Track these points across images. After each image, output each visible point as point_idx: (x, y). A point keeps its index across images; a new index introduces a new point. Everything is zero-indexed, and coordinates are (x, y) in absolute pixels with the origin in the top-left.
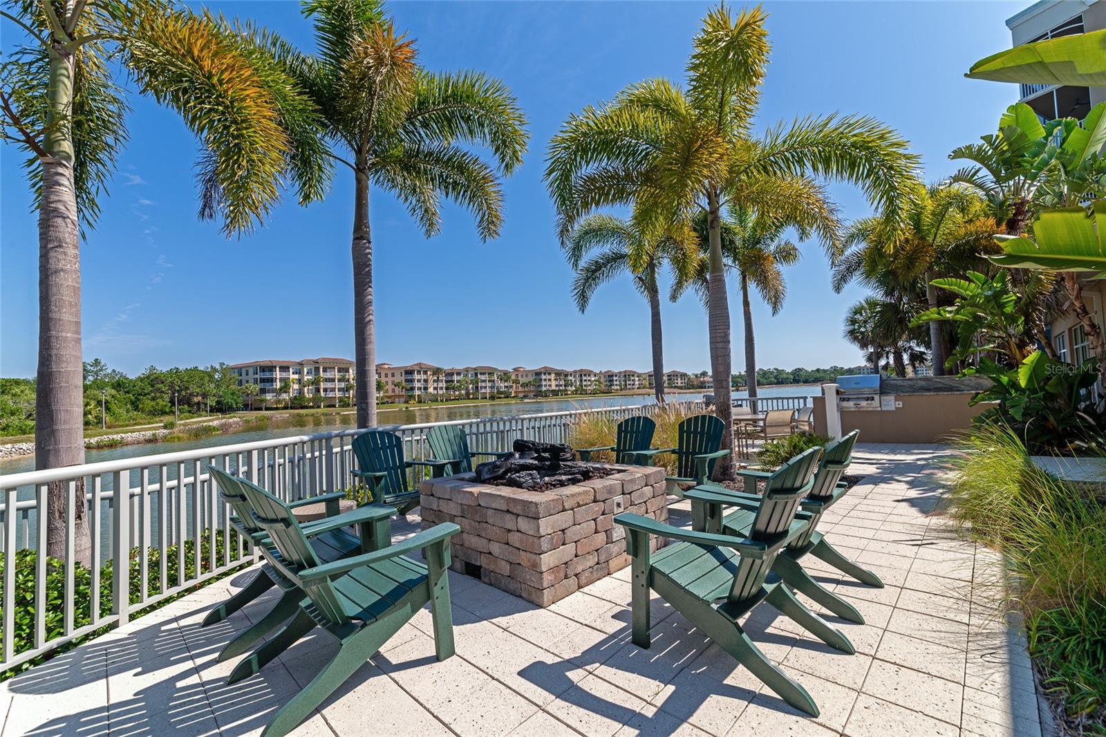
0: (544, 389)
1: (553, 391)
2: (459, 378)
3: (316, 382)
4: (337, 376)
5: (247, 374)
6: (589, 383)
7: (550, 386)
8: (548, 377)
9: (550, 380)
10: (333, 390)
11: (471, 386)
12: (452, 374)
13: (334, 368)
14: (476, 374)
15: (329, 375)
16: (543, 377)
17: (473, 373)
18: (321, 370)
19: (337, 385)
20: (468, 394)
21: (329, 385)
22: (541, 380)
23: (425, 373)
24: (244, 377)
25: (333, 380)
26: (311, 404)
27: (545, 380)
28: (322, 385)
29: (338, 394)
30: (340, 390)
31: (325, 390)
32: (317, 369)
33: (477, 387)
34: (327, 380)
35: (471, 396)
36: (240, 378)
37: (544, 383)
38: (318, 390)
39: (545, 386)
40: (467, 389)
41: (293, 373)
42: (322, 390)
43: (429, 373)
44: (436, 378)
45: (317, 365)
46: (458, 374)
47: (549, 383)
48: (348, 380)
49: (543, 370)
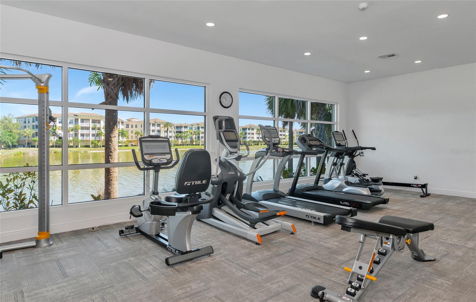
0: (248, 140)
1: (254, 142)
2: (186, 130)
3: (76, 130)
4: (91, 125)
5: (29, 122)
6: (284, 137)
7: (253, 138)
8: (251, 131)
9: (253, 134)
10: (88, 135)
11: (194, 136)
12: (181, 127)
13: (89, 120)
14: (198, 128)
15: (85, 125)
16: (248, 131)
17: (197, 127)
18: (79, 120)
19: (91, 132)
20: (192, 141)
21: (85, 132)
22: (246, 134)
23: (159, 125)
24: (27, 124)
25: (88, 128)
26: (72, 144)
27: (249, 134)
28: (80, 132)
29: (92, 138)
30: (93, 135)
31: (82, 135)
32: (76, 120)
33: (199, 137)
34: (82, 128)
35: (194, 143)
36: (25, 124)
37: (248, 136)
38: (76, 135)
39: (249, 138)
40: (191, 138)
41: (59, 123)
42: (79, 135)
43: (161, 126)
44: (166, 129)
45: (76, 117)
46: (186, 127)
47: (252, 136)
48: (99, 129)
49: (248, 127)
